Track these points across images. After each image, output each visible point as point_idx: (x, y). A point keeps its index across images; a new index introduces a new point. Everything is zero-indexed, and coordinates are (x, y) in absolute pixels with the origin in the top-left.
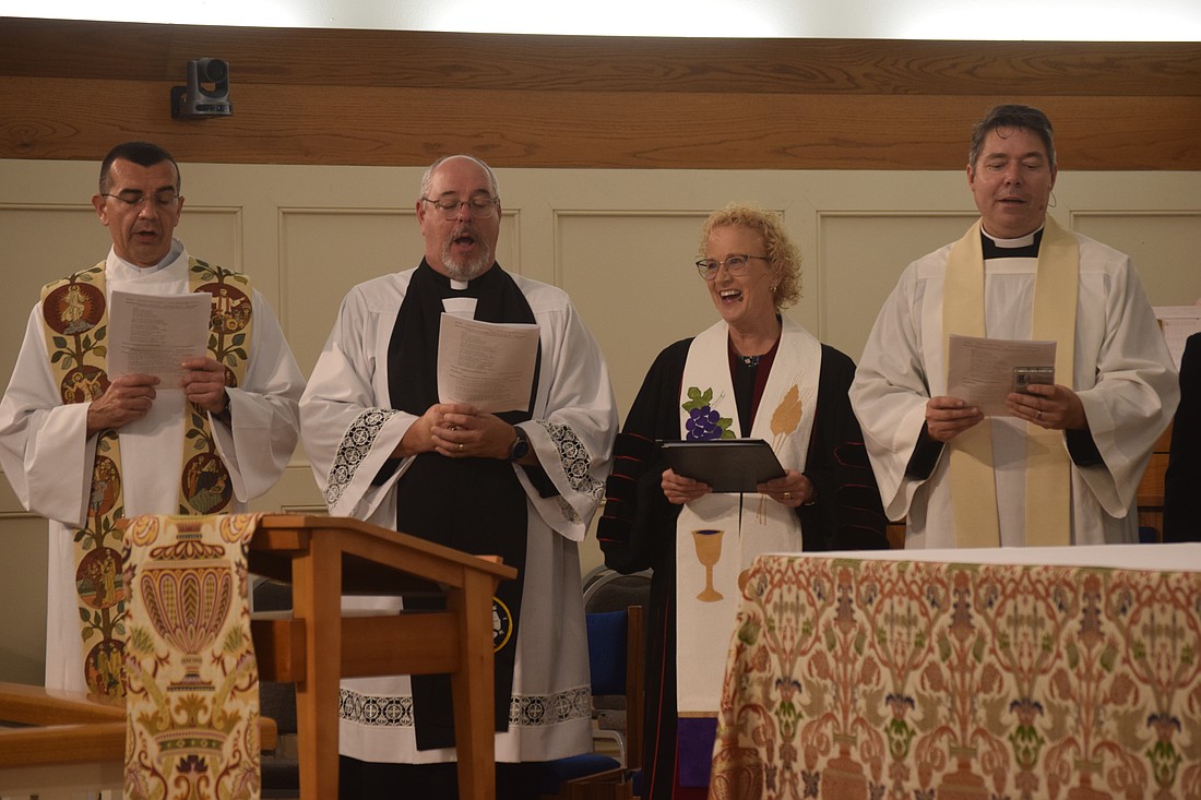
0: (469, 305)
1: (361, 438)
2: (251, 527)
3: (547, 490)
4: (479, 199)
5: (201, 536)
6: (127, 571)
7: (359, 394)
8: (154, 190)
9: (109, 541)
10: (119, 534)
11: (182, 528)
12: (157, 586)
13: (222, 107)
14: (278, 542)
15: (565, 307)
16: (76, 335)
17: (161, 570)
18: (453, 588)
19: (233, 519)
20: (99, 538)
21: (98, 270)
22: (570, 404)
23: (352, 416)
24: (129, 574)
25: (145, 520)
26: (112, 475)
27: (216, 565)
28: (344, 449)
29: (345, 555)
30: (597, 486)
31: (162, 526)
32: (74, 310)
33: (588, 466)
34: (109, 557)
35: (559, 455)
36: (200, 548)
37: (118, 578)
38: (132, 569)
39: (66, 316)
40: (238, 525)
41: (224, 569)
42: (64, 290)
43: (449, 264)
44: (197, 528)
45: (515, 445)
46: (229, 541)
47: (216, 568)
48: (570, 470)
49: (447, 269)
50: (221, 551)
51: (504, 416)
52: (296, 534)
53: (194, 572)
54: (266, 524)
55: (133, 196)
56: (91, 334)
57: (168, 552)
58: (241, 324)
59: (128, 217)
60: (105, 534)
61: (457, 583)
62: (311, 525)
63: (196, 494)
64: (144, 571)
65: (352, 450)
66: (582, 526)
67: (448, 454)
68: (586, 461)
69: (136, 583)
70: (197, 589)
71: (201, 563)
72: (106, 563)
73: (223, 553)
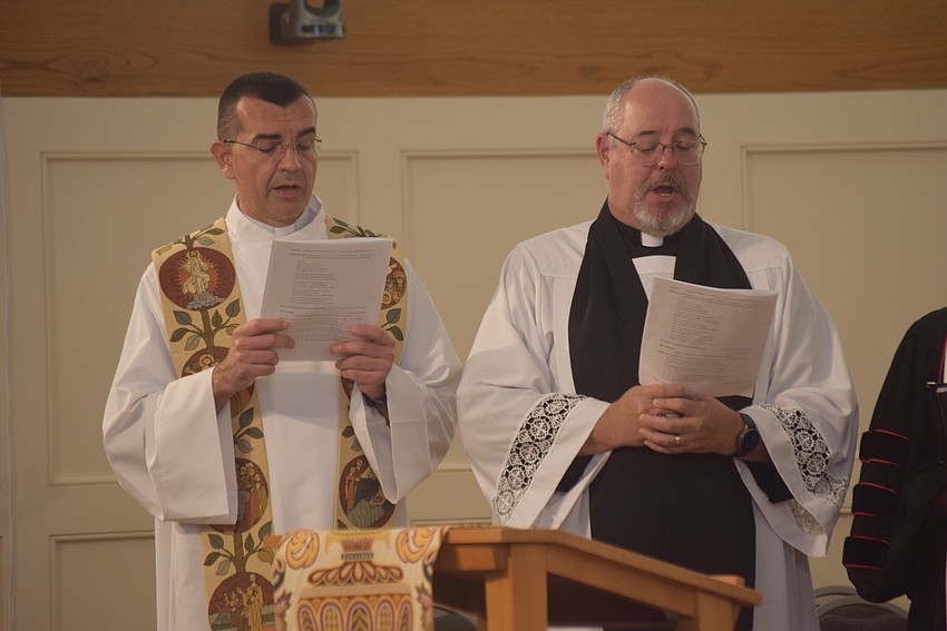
0: (666, 264)
1: (540, 430)
2: (435, 543)
3: (778, 492)
4: (684, 140)
5: (372, 555)
6: (279, 600)
7: (534, 377)
8: (295, 134)
9: (253, 565)
10: (267, 556)
11: (347, 546)
12: (318, 618)
13: (332, 28)
14: (468, 561)
15: (784, 261)
16: (204, 310)
17: (322, 598)
18: (683, 617)
19: (411, 534)
20: (239, 560)
21: (218, 232)
22: (798, 382)
23: (529, 405)
24: (283, 603)
25: (301, 536)
26: (255, 482)
27: (391, 591)
28: (520, 445)
29: (550, 576)
30: (837, 486)
31: (322, 543)
32: (197, 279)
33: (827, 461)
34: (254, 585)
35: (793, 448)
36: (371, 570)
37: (267, 610)
38: (286, 597)
39: (188, 288)
40: (419, 540)
41: (401, 595)
42: (180, 257)
43: (643, 216)
44: (367, 545)
45: (742, 436)
46: (408, 560)
47: (392, 595)
48: (805, 466)
49: (640, 222)
50: (396, 572)
51: (726, 400)
52: (490, 551)
53: (364, 600)
54: (453, 539)
55: (270, 142)
56: (222, 309)
57: (331, 576)
58: (395, 297)
59: (266, 169)
60: (248, 556)
61: (686, 609)
62: (510, 538)
63: (355, 506)
64: (301, 600)
65: (529, 447)
66: (822, 539)
67: (659, 449)
68: (825, 455)
69: (291, 615)
70: (368, 620)
71: (372, 588)
72: (250, 592)
73: (401, 576)
